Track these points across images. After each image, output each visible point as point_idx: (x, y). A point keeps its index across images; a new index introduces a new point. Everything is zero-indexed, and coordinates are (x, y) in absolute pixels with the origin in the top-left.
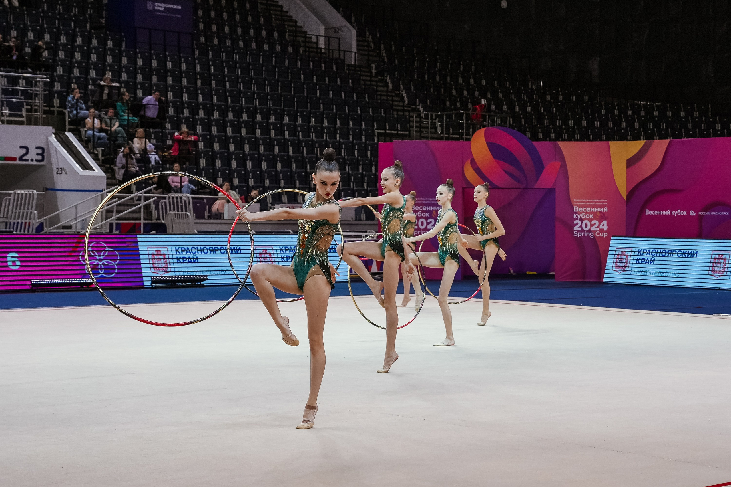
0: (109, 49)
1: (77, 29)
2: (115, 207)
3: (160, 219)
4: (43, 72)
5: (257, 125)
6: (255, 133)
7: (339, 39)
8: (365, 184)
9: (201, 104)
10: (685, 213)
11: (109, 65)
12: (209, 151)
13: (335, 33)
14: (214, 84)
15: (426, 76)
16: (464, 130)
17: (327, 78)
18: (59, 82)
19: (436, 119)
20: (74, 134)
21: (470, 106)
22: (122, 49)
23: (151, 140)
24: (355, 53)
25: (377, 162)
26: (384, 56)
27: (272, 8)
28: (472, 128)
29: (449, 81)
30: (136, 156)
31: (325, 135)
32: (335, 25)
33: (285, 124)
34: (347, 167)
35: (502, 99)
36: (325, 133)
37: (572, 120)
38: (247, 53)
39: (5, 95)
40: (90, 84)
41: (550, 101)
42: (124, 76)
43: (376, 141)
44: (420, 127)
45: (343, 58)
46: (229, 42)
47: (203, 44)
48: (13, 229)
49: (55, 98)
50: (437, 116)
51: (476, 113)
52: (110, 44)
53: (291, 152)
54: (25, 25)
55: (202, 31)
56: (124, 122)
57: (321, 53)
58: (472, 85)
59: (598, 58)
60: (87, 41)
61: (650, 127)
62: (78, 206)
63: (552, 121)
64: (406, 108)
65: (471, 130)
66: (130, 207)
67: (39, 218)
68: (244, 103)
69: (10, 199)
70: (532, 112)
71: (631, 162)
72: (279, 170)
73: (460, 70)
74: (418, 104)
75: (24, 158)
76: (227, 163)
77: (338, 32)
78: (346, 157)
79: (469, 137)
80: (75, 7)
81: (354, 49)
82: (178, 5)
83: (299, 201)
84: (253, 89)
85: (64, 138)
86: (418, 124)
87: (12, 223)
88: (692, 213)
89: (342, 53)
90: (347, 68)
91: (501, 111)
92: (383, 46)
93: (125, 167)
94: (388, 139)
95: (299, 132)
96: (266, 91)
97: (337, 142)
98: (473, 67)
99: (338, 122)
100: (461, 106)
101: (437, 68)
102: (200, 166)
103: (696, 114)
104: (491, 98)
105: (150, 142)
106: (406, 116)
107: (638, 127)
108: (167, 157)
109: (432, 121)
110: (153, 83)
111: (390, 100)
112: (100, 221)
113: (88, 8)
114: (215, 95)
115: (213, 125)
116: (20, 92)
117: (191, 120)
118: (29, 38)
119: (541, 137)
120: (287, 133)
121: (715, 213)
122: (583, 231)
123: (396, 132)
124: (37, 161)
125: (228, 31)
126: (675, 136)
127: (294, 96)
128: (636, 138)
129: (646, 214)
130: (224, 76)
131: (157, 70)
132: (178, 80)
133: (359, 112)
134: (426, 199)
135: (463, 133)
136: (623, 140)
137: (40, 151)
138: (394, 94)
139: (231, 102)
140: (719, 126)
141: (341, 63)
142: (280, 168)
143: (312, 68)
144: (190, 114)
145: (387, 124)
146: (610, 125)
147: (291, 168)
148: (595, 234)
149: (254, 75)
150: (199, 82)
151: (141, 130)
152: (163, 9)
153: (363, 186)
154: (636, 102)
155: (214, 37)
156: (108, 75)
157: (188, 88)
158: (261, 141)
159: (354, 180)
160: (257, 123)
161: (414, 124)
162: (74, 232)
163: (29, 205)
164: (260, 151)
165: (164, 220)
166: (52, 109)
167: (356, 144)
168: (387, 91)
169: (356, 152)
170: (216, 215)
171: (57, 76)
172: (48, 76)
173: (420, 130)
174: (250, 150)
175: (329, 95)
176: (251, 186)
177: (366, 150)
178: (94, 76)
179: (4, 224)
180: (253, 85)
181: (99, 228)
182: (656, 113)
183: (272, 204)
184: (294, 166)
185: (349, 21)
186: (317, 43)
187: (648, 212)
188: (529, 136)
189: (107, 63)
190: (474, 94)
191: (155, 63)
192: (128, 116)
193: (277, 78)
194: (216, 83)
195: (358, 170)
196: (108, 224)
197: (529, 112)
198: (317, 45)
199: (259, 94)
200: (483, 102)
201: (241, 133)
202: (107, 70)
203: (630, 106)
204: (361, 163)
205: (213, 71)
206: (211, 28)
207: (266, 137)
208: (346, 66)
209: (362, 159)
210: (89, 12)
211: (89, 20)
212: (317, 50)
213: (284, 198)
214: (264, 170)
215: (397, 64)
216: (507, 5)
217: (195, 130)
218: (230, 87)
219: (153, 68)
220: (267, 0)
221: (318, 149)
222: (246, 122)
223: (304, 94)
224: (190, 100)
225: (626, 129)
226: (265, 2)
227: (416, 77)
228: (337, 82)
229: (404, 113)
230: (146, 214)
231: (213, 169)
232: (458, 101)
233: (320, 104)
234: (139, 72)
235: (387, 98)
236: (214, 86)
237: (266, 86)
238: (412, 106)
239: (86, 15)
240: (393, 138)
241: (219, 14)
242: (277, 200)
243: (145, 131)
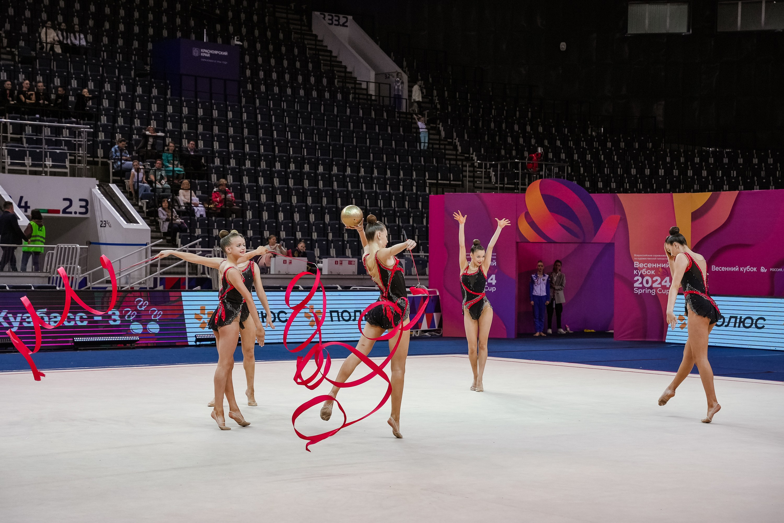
0: (154, 97)
1: (122, 77)
2: (160, 261)
3: (205, 274)
4: (86, 122)
5: (305, 176)
6: (302, 184)
7: (390, 85)
8: (417, 237)
9: (248, 154)
10: (755, 269)
11: (153, 114)
12: (256, 203)
13: (385, 78)
14: (261, 133)
15: (480, 123)
16: (519, 180)
17: (377, 126)
18: (102, 132)
19: (490, 169)
20: (118, 186)
21: (526, 154)
22: (168, 97)
24: (406, 99)
25: (427, 213)
26: (437, 103)
27: (321, 53)
28: (529, 178)
29: (504, 128)
30: (181, 208)
31: (374, 185)
32: (386, 70)
33: (334, 174)
34: (397, 219)
35: (560, 147)
36: (374, 183)
37: (634, 168)
38: (295, 100)
39: (48, 146)
40: (134, 134)
41: (612, 148)
42: (170, 126)
43: (427, 192)
44: (474, 177)
46: (276, 90)
47: (250, 91)
48: (56, 284)
49: (99, 148)
50: (491, 165)
51: (532, 162)
52: (155, 92)
53: (340, 204)
54: (68, 73)
55: (249, 78)
56: (170, 173)
57: (371, 100)
58: (528, 132)
59: (663, 103)
60: (132, 88)
61: (719, 174)
62: (122, 260)
63: (613, 170)
64: (458, 157)
65: (527, 180)
66: (174, 261)
67: (82, 273)
68: (291, 153)
69: (53, 254)
70: (592, 161)
71: (696, 215)
72: (327, 223)
73: (515, 115)
74: (471, 152)
75: (67, 210)
76: (274, 215)
77: (389, 78)
78: (396, 209)
79: (524, 187)
80: (119, 54)
82: (224, 51)
83: (347, 255)
84: (301, 138)
85: (107, 191)
86: (472, 174)
87: (55, 278)
88: (763, 270)
91: (559, 160)
92: (435, 92)
93: (170, 220)
94: (440, 190)
95: (348, 182)
96: (314, 140)
97: (387, 193)
98: (530, 114)
99: (389, 172)
100: (517, 154)
101: (491, 114)
102: (246, 218)
103: (771, 161)
104: (548, 146)
105: (195, 194)
106: (459, 165)
107: (706, 175)
109: (486, 170)
110: (198, 132)
111: (442, 149)
112: (145, 276)
113: (133, 54)
114: (262, 145)
115: (260, 176)
116: (63, 142)
117: (237, 170)
118: (73, 86)
119: (601, 187)
120: (335, 184)
122: (643, 287)
123: (448, 182)
124: (80, 213)
125: (276, 78)
127: (343, 146)
128: (704, 189)
129: (713, 270)
130: (271, 125)
131: (203, 119)
132: (224, 129)
133: (410, 162)
135: (518, 184)
136: (689, 192)
137: (83, 203)
138: (446, 142)
139: (279, 152)
141: (391, 110)
142: (329, 220)
143: (361, 116)
144: (236, 165)
145: (439, 174)
146: (676, 174)
148: (656, 291)
149: (302, 124)
150: (246, 131)
151: (186, 181)
152: (209, 55)
154: (704, 148)
155: (261, 84)
156: (154, 124)
157: (234, 138)
158: (309, 192)
160: (305, 173)
161: (468, 174)
163: (72, 259)
164: (308, 202)
165: (209, 274)
166: (96, 159)
167: (407, 195)
168: (440, 140)
169: (407, 203)
170: (263, 269)
171: (101, 125)
172: (92, 126)
173: (474, 180)
174: (297, 202)
175: (379, 144)
176: (298, 239)
177: (417, 201)
178: (139, 126)
179: (47, 279)
180: (301, 134)
181: (143, 283)
182: (726, 160)
183: (320, 258)
185: (401, 66)
186: (367, 89)
187: (714, 268)
188: (588, 188)
189: (151, 112)
190: (530, 141)
191: (200, 112)
192: (173, 167)
193: (325, 126)
194: (263, 132)
195: (409, 222)
196: (153, 279)
197: (588, 160)
198: (367, 92)
199: (307, 144)
200: (540, 150)
201: (288, 184)
202: (152, 120)
203: (697, 153)
204: (412, 215)
205: (260, 120)
206: (258, 75)
207: (314, 189)
208: (397, 113)
209: (412, 211)
210: (133, 59)
211: (133, 67)
212: (367, 97)
213: (333, 252)
214: (312, 222)
215: (450, 110)
216: (567, 47)
217: (241, 180)
218: (277, 136)
219: (199, 116)
220: (316, 45)
221: (368, 200)
222: (294, 173)
223: (353, 143)
224: (237, 151)
225: (692, 178)
226: (314, 47)
227: (470, 125)
228: (387, 130)
229: (456, 163)
230: (191, 268)
231: (260, 222)
232: (513, 150)
233: (370, 153)
234: (185, 121)
235: (440, 146)
236: (261, 135)
237: (314, 135)
238: (466, 155)
239: (130, 62)
240: (445, 189)
241: (267, 60)
242: (325, 254)
243: (190, 182)
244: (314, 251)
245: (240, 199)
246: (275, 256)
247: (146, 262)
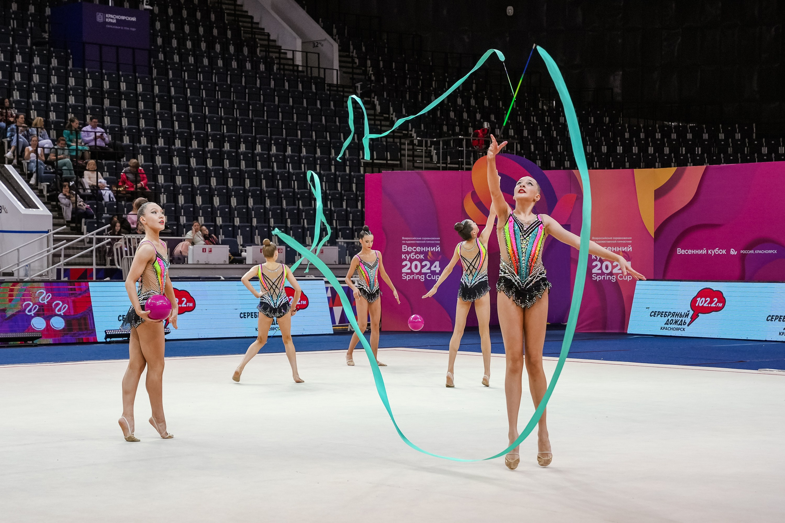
0: (54, 68)
1: (17, 46)
2: (63, 249)
3: (115, 265)
5: (226, 155)
6: (222, 165)
7: (319, 54)
8: (350, 222)
9: (160, 131)
10: (724, 252)
11: (53, 87)
12: (170, 186)
13: (313, 47)
14: (175, 108)
15: (420, 96)
16: (463, 159)
17: (305, 100)
19: (431, 147)
21: (471, 130)
22: (69, 68)
23: (104, 173)
24: (337, 70)
25: (363, 196)
26: (371, 74)
27: (240, 19)
28: (474, 157)
29: (446, 102)
30: (86, 191)
32: (314, 39)
33: (257, 153)
34: (329, 202)
35: (507, 122)
36: (303, 163)
37: (590, 145)
38: (212, 71)
41: (564, 123)
42: (72, 100)
43: (362, 172)
44: (413, 156)
45: (323, 77)
46: (191, 60)
47: (161, 61)
50: (432, 143)
51: (477, 139)
52: (54, 62)
53: (264, 185)
55: (160, 47)
56: (73, 152)
57: (298, 71)
58: (473, 106)
59: (621, 73)
60: (28, 59)
61: (682, 152)
62: (20, 250)
64: (395, 134)
65: (472, 159)
66: (80, 250)
68: (209, 130)
70: (543, 137)
71: (659, 193)
72: (251, 207)
76: (191, 199)
77: (317, 46)
78: (328, 192)
79: (469, 166)
80: (13, 19)
81: (336, 65)
82: (132, 17)
84: (220, 114)
85: (3, 172)
86: (411, 153)
88: (733, 252)
89: (322, 71)
90: (328, 88)
91: (507, 136)
92: (369, 62)
94: (376, 169)
95: (273, 162)
96: (235, 115)
98: (474, 85)
99: (318, 151)
100: (460, 130)
101: (432, 87)
103: (738, 136)
104: (495, 121)
105: (102, 175)
106: (397, 143)
107: (668, 153)
108: (122, 192)
109: (427, 148)
110: (105, 107)
111: (378, 125)
112: (46, 267)
113: (29, 20)
114: (176, 121)
115: (174, 156)
117: (149, 149)
119: (554, 166)
120: (259, 164)
121: (760, 252)
122: (603, 273)
123: (385, 162)
125: (191, 47)
126: (711, 162)
127: (267, 122)
128: (666, 164)
129: (678, 253)
130: (186, 99)
131: (110, 93)
132: (132, 103)
133: (342, 139)
134: (420, 238)
135: (462, 162)
136: (651, 167)
138: (382, 118)
139: (195, 129)
140: (765, 150)
141: (321, 82)
142: (252, 204)
143: (287, 88)
144: (147, 143)
145: (375, 153)
146: (635, 151)
147: (265, 205)
148: (617, 277)
149: (221, 97)
150: (158, 106)
151: (92, 161)
152: (115, 21)
153: (348, 225)
154: (666, 123)
155: (174, 53)
157: (145, 113)
158: (230, 174)
159: (336, 218)
160: (224, 152)
161: (406, 152)
162: (17, 279)
164: (229, 185)
165: (119, 265)
167: (339, 176)
168: (375, 115)
169: (339, 185)
170: (179, 259)
173: (413, 159)
174: (217, 184)
175: (307, 120)
176: (219, 225)
177: (351, 183)
178: (37, 100)
180: (219, 109)
181: (45, 275)
182: (689, 136)
183: (243, 246)
184: (268, 202)
185: (330, 33)
186: (293, 59)
187: (680, 251)
188: (540, 165)
189: (51, 85)
190: (475, 116)
191: (106, 85)
192: (77, 145)
193: (247, 101)
194: (177, 107)
195: (342, 206)
196: (55, 271)
197: (539, 137)
198: (293, 62)
199: (226, 119)
200: (486, 125)
201: (206, 165)
202: (52, 93)
203: (659, 128)
204: (345, 198)
205: (173, 93)
206: (170, 43)
207: (236, 169)
208: (327, 86)
209: (346, 193)
210: (29, 25)
211: (30, 35)
212: (293, 68)
213: (257, 239)
214: (234, 207)
215: (385, 82)
216: (514, 12)
217: (153, 161)
218: (193, 111)
219: (104, 90)
220: (235, 10)
221: (296, 182)
222: (212, 152)
223: (278, 118)
224: (148, 127)
225: (653, 155)
226: (233, 12)
227: (408, 99)
228: (316, 105)
229: (394, 140)
230: (98, 258)
231: (175, 207)
232: (456, 126)
233: (297, 130)
234: (89, 95)
235: (375, 123)
236: (175, 111)
237: (235, 110)
238: (404, 132)
239: (26, 29)
240: (381, 169)
241: (179, 27)
242: (249, 241)
243: (97, 162)
244: (237, 239)
245: (153, 182)
246: (193, 244)
247: (48, 251)
